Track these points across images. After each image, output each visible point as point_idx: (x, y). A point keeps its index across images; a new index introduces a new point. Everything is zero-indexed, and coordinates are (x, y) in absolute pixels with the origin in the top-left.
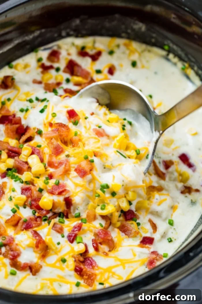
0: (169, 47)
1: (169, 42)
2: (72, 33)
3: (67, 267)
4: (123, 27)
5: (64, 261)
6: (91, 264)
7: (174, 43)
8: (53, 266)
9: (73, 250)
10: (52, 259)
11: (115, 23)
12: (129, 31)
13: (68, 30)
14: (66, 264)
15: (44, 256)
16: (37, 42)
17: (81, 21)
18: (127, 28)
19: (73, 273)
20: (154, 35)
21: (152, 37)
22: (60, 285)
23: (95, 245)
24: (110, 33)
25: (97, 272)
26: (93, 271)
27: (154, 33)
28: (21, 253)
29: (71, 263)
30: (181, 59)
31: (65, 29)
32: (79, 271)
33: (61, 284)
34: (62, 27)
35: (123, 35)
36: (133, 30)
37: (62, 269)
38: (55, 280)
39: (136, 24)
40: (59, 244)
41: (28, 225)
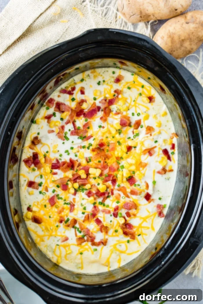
8: (112, 236)
9: (118, 223)
10: (111, 231)
14: (118, 232)
15: (107, 232)
19: (123, 235)
22: (120, 246)
25: (135, 230)
26: (132, 231)
28: (95, 236)
29: (120, 231)
32: (125, 233)
33: (120, 244)
37: (118, 236)
38: (116, 244)
40: (111, 221)
41: (94, 215)
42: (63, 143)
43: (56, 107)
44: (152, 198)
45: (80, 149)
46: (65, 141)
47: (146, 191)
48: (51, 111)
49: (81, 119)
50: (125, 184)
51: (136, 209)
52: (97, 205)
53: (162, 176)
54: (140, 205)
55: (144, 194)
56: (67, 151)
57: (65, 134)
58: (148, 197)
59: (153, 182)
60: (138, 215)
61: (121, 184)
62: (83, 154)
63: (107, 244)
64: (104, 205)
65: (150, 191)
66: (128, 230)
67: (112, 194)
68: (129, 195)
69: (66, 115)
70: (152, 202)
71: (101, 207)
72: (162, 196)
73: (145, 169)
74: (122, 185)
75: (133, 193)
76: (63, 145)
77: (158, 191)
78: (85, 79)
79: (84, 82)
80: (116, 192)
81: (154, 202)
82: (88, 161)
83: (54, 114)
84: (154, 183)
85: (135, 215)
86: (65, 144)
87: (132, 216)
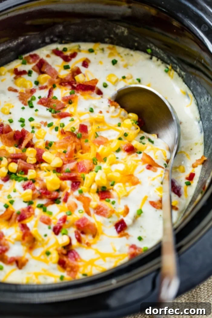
0: (152, 50)
1: (151, 45)
2: (56, 39)
3: (51, 259)
4: (106, 31)
5: (48, 253)
6: (74, 257)
7: (156, 46)
8: (38, 259)
9: (57, 243)
10: (39, 251)
11: (97, 28)
12: (112, 36)
13: (52, 37)
14: (50, 256)
15: (31, 249)
16: (21, 49)
17: (64, 27)
18: (109, 34)
19: (56, 266)
20: (137, 39)
21: (136, 41)
22: (45, 278)
23: (77, 236)
24: (94, 39)
25: (80, 264)
26: (75, 263)
27: (137, 37)
28: (9, 248)
29: (55, 256)
30: (164, 61)
31: (49, 35)
32: (62, 264)
34: (46, 33)
35: (107, 40)
36: (116, 34)
37: (46, 262)
38: (40, 274)
39: (119, 29)
40: (46, 235)
41: (22, 217)
42: (23, 108)
43: (37, 65)
44: (126, 231)
45: (43, 125)
46: (27, 107)
47: (122, 217)
48: (28, 67)
49: (66, 90)
50: (92, 194)
51: (94, 236)
52: (34, 206)
53: (156, 211)
54: (102, 233)
55: (116, 220)
56: (22, 121)
57: (32, 99)
58: (121, 227)
59: (138, 211)
60: (94, 246)
61: (85, 192)
62: (45, 133)
63: (23, 268)
64: (45, 211)
65: (128, 220)
66: (67, 260)
67: (65, 200)
68: (92, 212)
69: (45, 79)
70: (124, 238)
71: (38, 212)
72: (145, 237)
73: (133, 187)
74: (86, 195)
75: (99, 211)
76: (22, 110)
77: (141, 227)
78: (95, 51)
79: (93, 54)
80: (72, 199)
81: (127, 238)
82: (48, 145)
83: (30, 73)
84: (140, 213)
85: (88, 245)
86: (25, 110)
87: (83, 244)
